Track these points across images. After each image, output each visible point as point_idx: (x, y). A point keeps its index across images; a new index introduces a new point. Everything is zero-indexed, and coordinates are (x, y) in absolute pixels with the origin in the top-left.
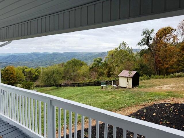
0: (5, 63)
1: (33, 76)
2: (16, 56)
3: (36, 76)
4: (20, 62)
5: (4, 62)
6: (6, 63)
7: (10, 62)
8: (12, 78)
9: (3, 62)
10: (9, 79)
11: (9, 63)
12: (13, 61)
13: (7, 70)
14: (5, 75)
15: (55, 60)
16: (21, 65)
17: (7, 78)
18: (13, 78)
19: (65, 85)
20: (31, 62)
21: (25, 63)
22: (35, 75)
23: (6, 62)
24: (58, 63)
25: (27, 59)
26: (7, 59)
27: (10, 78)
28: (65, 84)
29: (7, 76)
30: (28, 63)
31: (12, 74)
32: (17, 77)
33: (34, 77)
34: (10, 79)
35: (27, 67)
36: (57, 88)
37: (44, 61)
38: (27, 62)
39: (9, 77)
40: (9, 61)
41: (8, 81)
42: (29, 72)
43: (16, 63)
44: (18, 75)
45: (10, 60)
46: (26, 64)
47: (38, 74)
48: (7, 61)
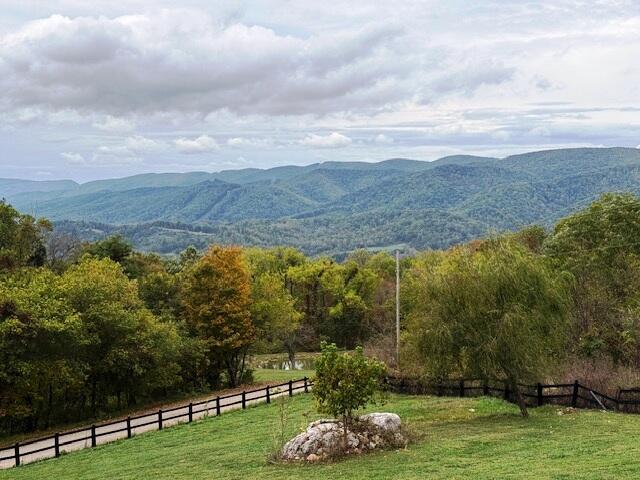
0: (178, 226)
1: (332, 311)
2: (234, 186)
3: (346, 309)
4: (253, 220)
5: (173, 220)
6: (183, 227)
7: (201, 223)
8: (230, 321)
9: (169, 225)
10: (218, 327)
11: (198, 229)
12: (215, 217)
13: (207, 272)
14: (196, 303)
15: (452, 211)
16: (257, 240)
17: (206, 319)
18: (238, 320)
19: (575, 395)
20: (311, 220)
21: (279, 226)
22: (340, 306)
23: (183, 222)
24: (476, 231)
25: (290, 202)
26: (190, 207)
27: (219, 320)
28: (576, 385)
29: (205, 309)
30: (298, 230)
31: (230, 294)
32: (259, 318)
33: (335, 320)
34: (223, 325)
35: (300, 255)
36: (525, 415)
37: (384, 215)
38: (290, 222)
39: (216, 313)
40: (198, 217)
41: (212, 339)
42: (308, 286)
43: (229, 227)
44: (263, 303)
45: (204, 214)
46: (286, 233)
47: (358, 298)
48: (186, 216)
